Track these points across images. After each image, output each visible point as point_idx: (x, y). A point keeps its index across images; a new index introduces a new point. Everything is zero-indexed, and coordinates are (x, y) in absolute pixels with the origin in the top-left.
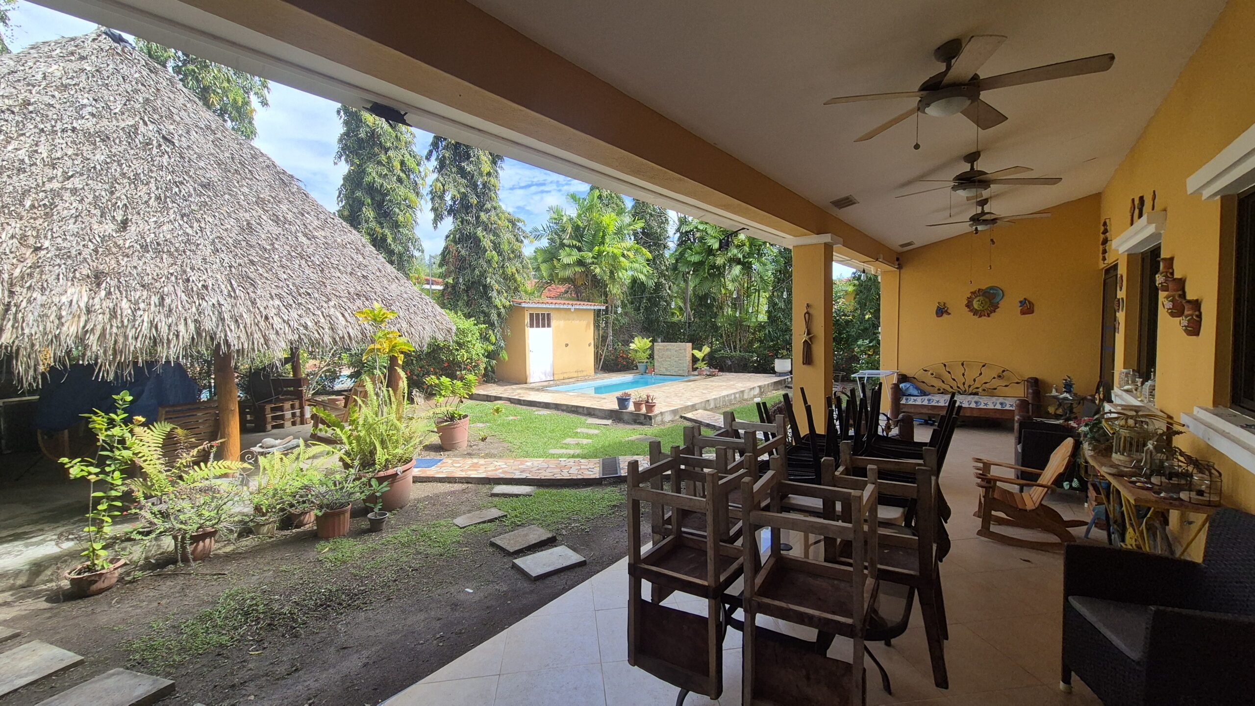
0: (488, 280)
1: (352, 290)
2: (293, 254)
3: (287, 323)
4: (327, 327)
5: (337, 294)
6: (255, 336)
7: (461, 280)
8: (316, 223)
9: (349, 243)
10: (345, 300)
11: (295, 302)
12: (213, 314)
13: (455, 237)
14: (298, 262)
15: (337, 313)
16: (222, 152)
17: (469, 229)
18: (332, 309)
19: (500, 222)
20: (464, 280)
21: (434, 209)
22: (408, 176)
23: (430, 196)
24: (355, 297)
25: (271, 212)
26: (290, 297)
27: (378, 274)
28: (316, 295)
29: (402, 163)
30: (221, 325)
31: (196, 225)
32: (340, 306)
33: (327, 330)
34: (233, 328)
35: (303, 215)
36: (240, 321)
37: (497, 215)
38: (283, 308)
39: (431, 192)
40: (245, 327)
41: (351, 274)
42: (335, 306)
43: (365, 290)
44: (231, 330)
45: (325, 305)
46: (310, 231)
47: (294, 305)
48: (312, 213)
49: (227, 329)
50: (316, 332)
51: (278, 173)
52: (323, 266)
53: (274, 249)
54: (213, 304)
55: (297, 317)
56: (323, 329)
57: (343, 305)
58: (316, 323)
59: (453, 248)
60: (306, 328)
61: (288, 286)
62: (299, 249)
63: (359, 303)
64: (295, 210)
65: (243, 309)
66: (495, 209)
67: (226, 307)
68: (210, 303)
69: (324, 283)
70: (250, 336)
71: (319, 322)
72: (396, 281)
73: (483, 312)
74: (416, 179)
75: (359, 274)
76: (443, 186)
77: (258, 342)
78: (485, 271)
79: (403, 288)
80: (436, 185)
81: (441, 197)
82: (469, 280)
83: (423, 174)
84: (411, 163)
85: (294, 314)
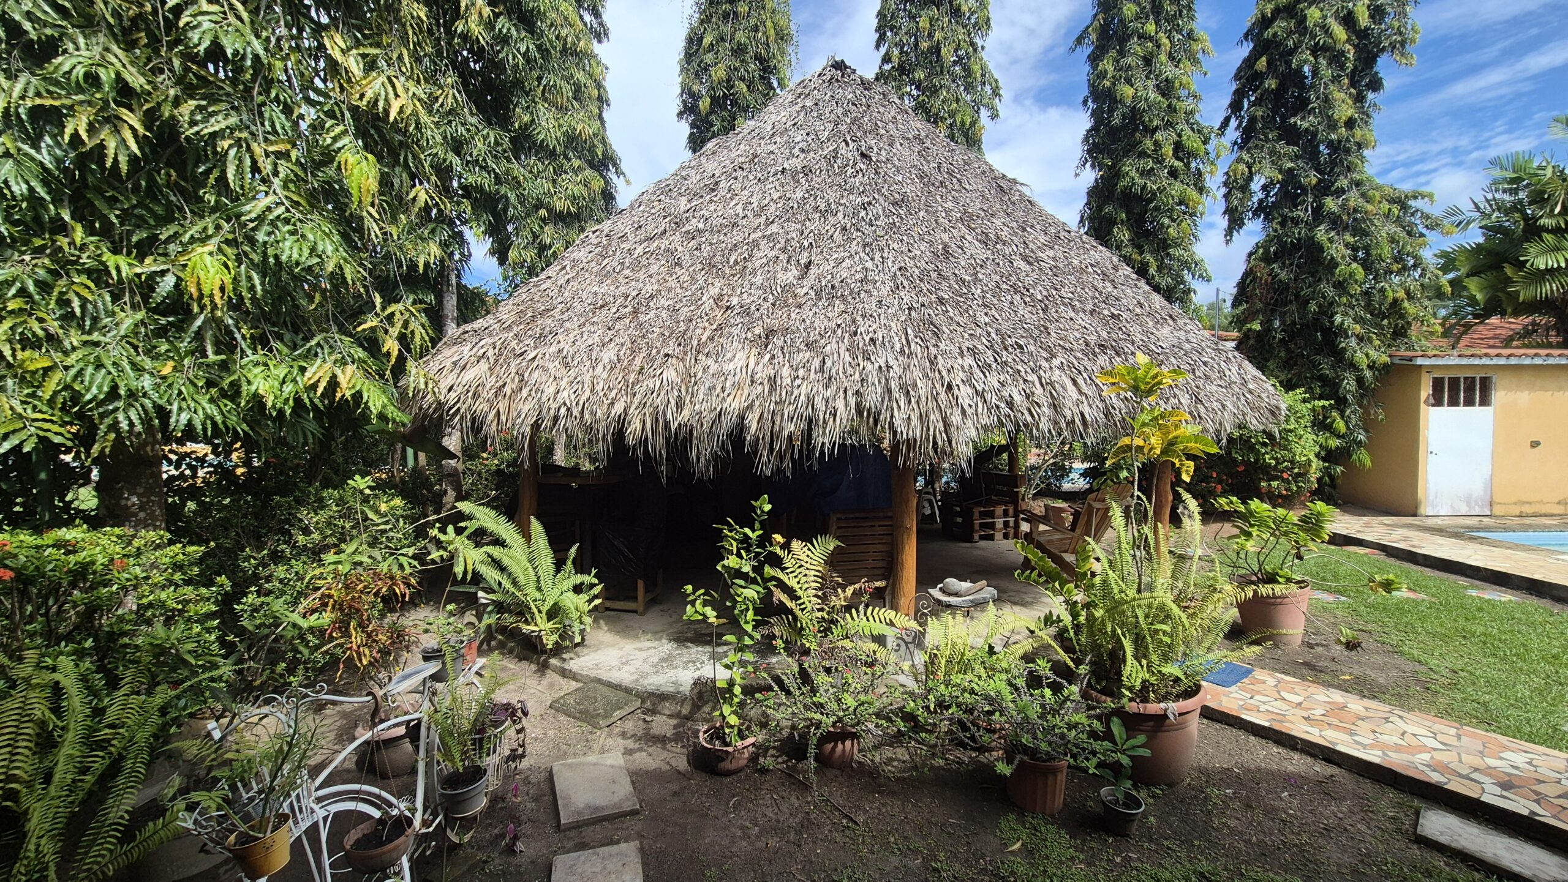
0: (1338, 319)
1: (1092, 339)
2: (1004, 286)
3: (981, 395)
4: (1045, 401)
5: (1068, 345)
6: (932, 417)
7: (1277, 324)
8: (1042, 239)
9: (1092, 265)
10: (1079, 355)
11: (996, 360)
12: (879, 382)
13: (1267, 251)
14: (1009, 297)
15: (1064, 377)
16: (928, 162)
17: (1299, 232)
18: (1057, 372)
19: (1369, 207)
20: (1283, 323)
21: (1230, 211)
22: (1187, 165)
23: (1223, 190)
24: (1097, 350)
25: (979, 231)
26: (989, 353)
27: (1138, 310)
28: (1032, 348)
29: (1178, 147)
30: (887, 399)
31: (877, 256)
32: (1071, 366)
33: (1045, 409)
34: (902, 404)
35: (1024, 230)
36: (912, 393)
37: (1363, 195)
38: (978, 371)
39: (1225, 184)
40: (918, 403)
41: (1092, 312)
42: (1061, 367)
43: (1115, 336)
44: (899, 407)
45: (1045, 364)
46: (1032, 251)
47: (994, 366)
48: (1038, 226)
49: (895, 406)
50: (1026, 413)
51: (995, 178)
52: (1047, 302)
53: (977, 280)
54: (880, 367)
55: (996, 385)
56: (1039, 407)
57: (1076, 363)
58: (1028, 396)
59: (1262, 272)
60: (1010, 404)
61: (989, 334)
62: (1014, 278)
63: (1102, 360)
64: (1014, 225)
65: (917, 373)
66: (1358, 184)
67: (897, 370)
68: (877, 365)
69: (1046, 328)
70: (923, 418)
71: (1033, 393)
72: (1170, 322)
73: (1323, 379)
74: (1201, 166)
75: (1106, 312)
76: (1250, 167)
77: (935, 428)
78: (1331, 304)
79: (1182, 333)
80: (1235, 171)
81: (1245, 188)
82: (1294, 323)
83: (1212, 156)
84: (1192, 141)
85: (993, 380)
